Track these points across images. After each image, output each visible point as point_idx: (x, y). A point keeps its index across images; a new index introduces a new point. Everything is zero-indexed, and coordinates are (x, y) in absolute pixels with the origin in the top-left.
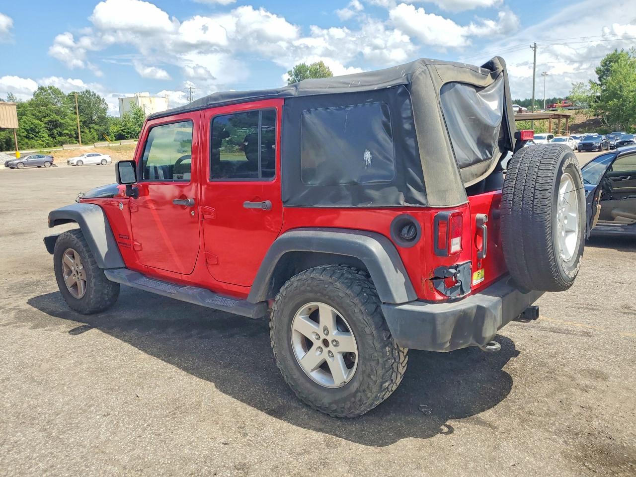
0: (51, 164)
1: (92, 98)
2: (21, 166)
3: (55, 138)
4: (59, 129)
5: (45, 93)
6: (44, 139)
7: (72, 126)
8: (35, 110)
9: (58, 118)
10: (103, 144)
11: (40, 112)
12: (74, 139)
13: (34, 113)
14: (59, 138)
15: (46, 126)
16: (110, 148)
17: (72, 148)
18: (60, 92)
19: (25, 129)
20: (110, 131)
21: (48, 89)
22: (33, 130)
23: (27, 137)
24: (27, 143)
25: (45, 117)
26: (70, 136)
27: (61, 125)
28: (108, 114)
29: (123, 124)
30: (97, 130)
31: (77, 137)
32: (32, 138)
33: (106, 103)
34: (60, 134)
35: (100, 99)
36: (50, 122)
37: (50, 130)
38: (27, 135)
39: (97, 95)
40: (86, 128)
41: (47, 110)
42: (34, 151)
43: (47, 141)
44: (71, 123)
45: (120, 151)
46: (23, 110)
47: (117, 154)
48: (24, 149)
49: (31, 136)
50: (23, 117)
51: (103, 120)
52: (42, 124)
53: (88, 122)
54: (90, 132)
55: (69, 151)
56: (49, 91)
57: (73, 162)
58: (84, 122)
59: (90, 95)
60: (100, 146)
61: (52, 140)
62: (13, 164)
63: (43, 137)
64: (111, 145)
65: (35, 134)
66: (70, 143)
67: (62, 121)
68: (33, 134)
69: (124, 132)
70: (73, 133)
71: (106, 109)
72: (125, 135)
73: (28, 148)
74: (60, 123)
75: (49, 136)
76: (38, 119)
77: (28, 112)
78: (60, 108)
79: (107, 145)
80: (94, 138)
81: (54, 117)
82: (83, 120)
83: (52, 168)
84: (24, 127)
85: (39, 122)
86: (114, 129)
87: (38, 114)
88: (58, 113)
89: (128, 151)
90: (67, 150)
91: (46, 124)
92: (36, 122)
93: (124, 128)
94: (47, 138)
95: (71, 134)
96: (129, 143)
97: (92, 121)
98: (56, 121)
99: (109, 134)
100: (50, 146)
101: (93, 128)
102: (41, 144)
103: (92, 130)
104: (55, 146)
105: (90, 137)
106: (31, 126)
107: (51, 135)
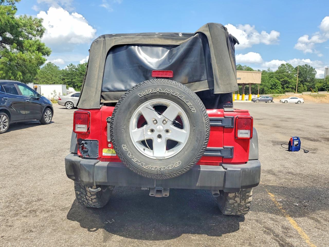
0: (272, 101)
1: (308, 68)
2: (257, 101)
3: (284, 89)
4: (287, 85)
5: (284, 67)
6: (279, 89)
7: (294, 83)
8: (277, 75)
9: (288, 79)
10: (307, 93)
11: (280, 76)
12: (294, 90)
13: (277, 77)
14: (286, 89)
15: (281, 83)
16: (310, 95)
17: (290, 94)
18: (291, 66)
19: (271, 85)
20: (316, 86)
21: (285, 65)
22: (274, 85)
23: (271, 88)
24: (270, 91)
25: (281, 79)
26: (292, 88)
27: (289, 83)
28: (316, 77)
29: (325, 82)
30: (307, 86)
31: (295, 89)
32: (274, 89)
33: (315, 71)
34: (287, 87)
35: (313, 69)
36: (284, 81)
37: (283, 85)
38: (271, 87)
39: (311, 67)
40: (302, 84)
41: (283, 75)
42: (271, 95)
43: (280, 91)
44: (294, 81)
45: (316, 97)
46: (272, 76)
47: (314, 99)
48: (269, 94)
49: (273, 88)
50: (272, 79)
51: (313, 80)
52: (280, 82)
53: (304, 81)
54: (303, 86)
55: (288, 96)
56: (286, 66)
57: (282, 101)
58: (301, 82)
59: (307, 67)
60: (305, 94)
61: (283, 90)
62: (254, 100)
63: (279, 88)
64: (312, 94)
65: (275, 87)
66: (291, 92)
67: (289, 81)
68: (274, 87)
69: (325, 87)
70: (294, 87)
71: (315, 74)
72: (325, 88)
73: (271, 93)
74: (288, 81)
75: (282, 88)
76: (278, 80)
77: (274, 76)
78: (290, 74)
79: (309, 94)
80: (305, 90)
81: (286, 78)
82: (301, 80)
83: (271, 103)
84: (271, 83)
85: (278, 81)
86: (318, 85)
87: (278, 77)
88: (288, 76)
89: (321, 98)
90: (287, 95)
91: (281, 82)
92: (277, 81)
93: (325, 85)
94: (281, 89)
95: (293, 87)
96: (324, 93)
97: (306, 81)
98: (286, 81)
99: (314, 88)
100: (281, 93)
101: (306, 84)
102: (277, 92)
103: (305, 85)
104: (284, 93)
105: (303, 89)
106: (274, 83)
107: (283, 88)
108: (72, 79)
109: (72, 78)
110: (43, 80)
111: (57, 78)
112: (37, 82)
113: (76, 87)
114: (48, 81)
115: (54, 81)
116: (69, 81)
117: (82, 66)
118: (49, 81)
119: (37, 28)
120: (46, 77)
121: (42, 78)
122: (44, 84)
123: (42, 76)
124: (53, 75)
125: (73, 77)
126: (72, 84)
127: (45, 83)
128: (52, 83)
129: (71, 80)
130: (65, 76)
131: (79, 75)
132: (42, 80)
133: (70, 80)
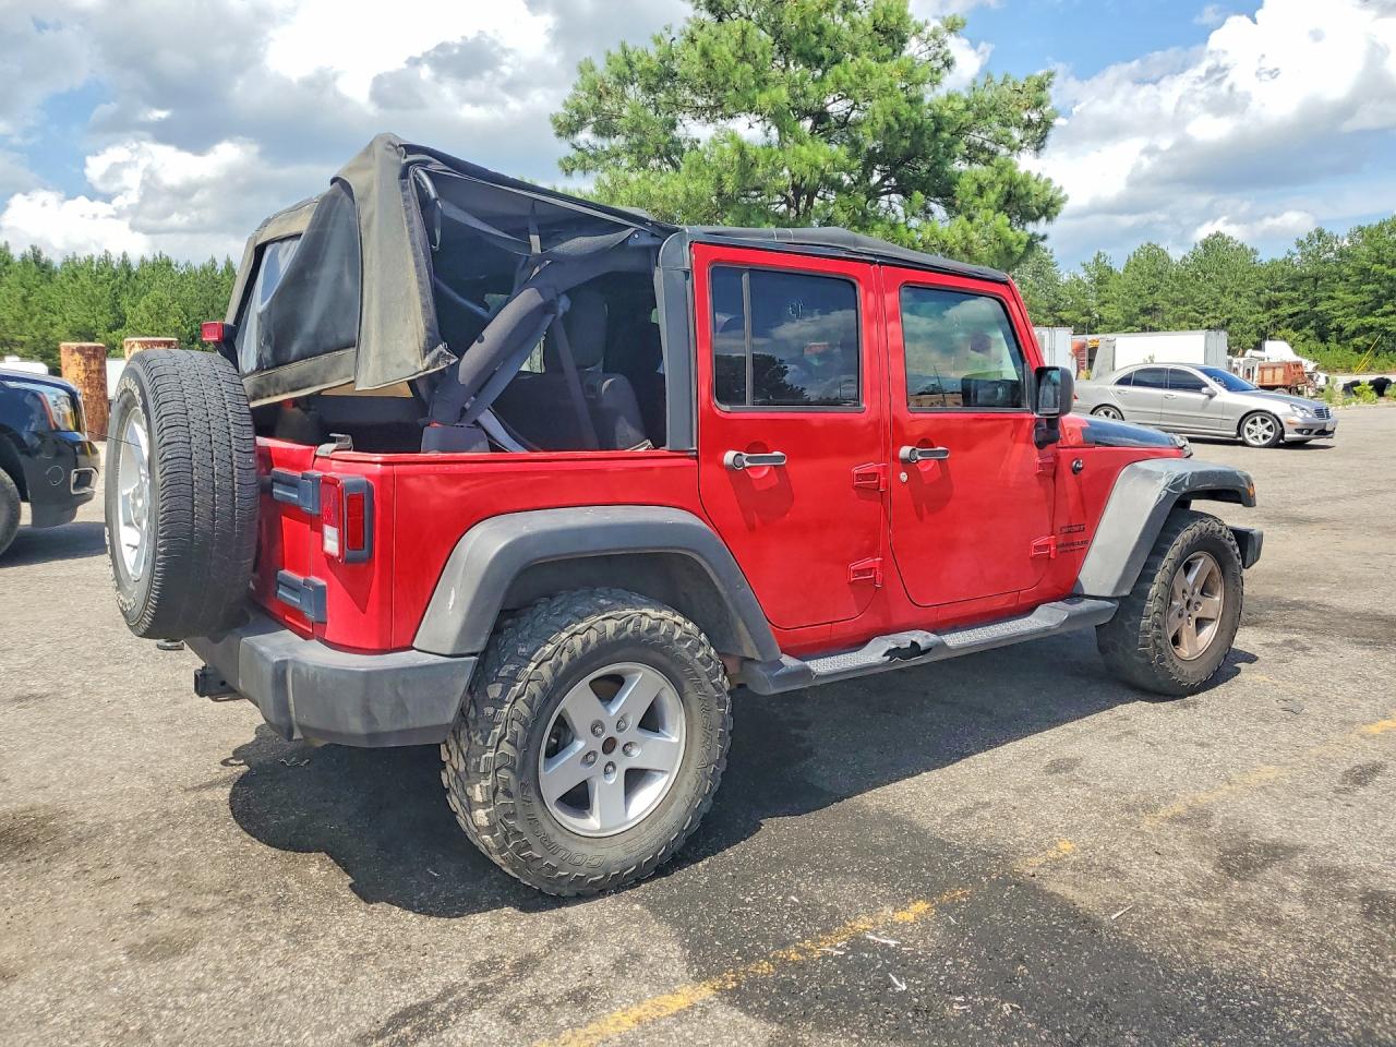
108: (1314, 303)
109: (1317, 294)
110: (1180, 310)
111: (1243, 301)
112: (1155, 325)
113: (1333, 336)
114: (1201, 317)
115: (1229, 316)
116: (1296, 309)
117: (1371, 236)
118: (1203, 314)
119: (1026, 117)
120: (1193, 298)
121: (1176, 303)
122: (1182, 328)
123: (1175, 295)
124: (1223, 290)
125: (1319, 292)
126: (1313, 323)
127: (1184, 324)
128: (1216, 322)
129: (1307, 307)
130: (1279, 289)
131: (1353, 279)
132: (1174, 315)
133: (1304, 306)
